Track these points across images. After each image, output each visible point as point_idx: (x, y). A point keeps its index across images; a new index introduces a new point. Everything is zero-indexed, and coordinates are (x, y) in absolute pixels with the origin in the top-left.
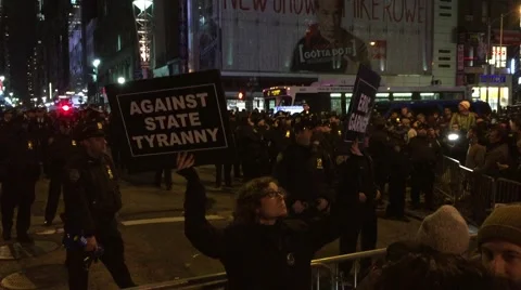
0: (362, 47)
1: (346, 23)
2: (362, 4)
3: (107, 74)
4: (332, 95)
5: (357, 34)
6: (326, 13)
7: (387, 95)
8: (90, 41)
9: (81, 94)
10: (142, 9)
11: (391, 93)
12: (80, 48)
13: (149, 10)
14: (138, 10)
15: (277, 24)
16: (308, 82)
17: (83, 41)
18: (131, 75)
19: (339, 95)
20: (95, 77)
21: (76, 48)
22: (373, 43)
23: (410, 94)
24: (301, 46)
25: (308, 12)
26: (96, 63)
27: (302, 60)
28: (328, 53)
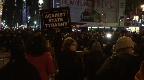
0: (99, 15)
1: (95, 9)
2: (99, 4)
3: (32, 21)
4: (89, 27)
5: (97, 12)
6: (90, 6)
7: (103, 28)
8: (28, 12)
9: (25, 26)
10: (41, 4)
11: (104, 27)
12: (25, 14)
13: (42, 4)
14: (39, 4)
15: (76, 8)
16: (83, 24)
17: (26, 12)
18: (38, 21)
19: (91, 27)
20: (29, 21)
21: (24, 14)
22: (103, 14)
23: (109, 28)
24: (83, 14)
25: (85, 5)
26: (29, 18)
27: (83, 18)
28: (90, 17)
